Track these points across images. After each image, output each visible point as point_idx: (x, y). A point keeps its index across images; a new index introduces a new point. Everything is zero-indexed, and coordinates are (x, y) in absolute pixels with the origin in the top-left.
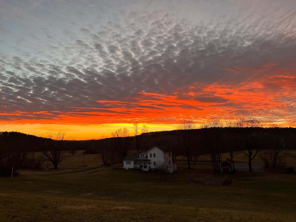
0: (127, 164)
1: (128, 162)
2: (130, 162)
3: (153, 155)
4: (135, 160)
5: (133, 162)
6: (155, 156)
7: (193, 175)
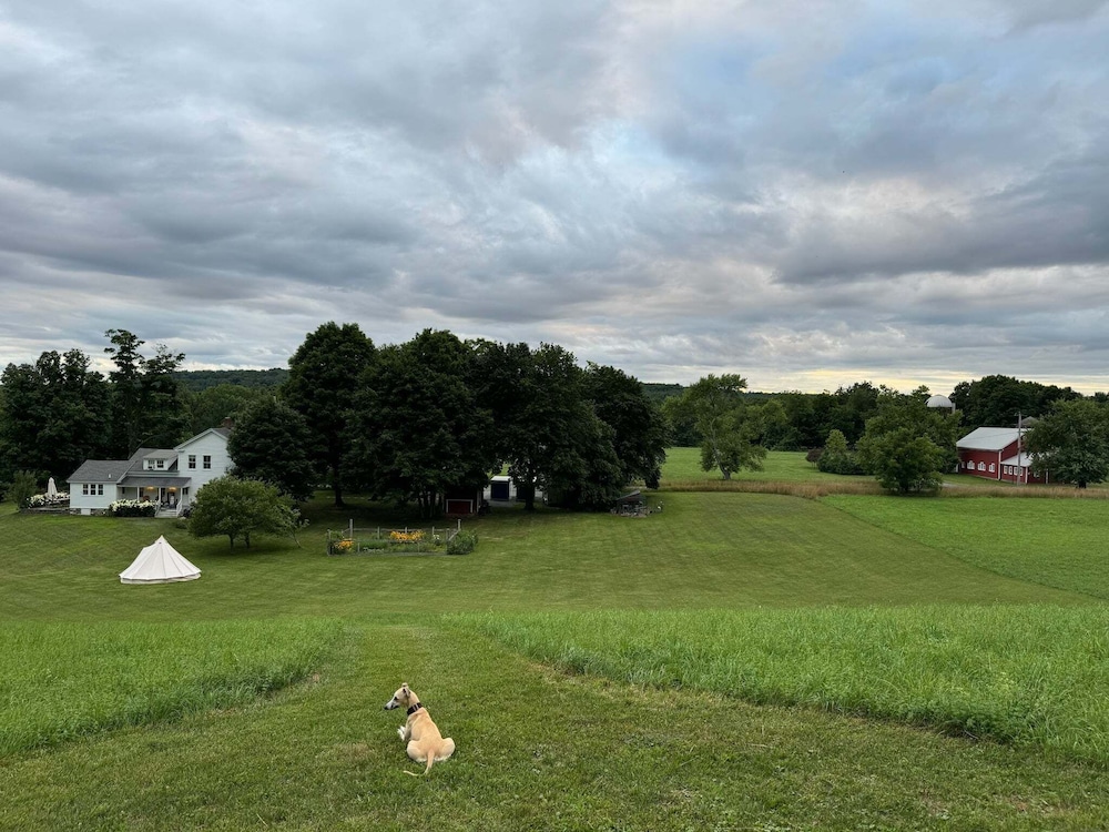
0: (85, 492)
1: (93, 486)
2: (101, 486)
3: (200, 462)
4: (122, 477)
5: (115, 486)
6: (207, 466)
7: (351, 526)
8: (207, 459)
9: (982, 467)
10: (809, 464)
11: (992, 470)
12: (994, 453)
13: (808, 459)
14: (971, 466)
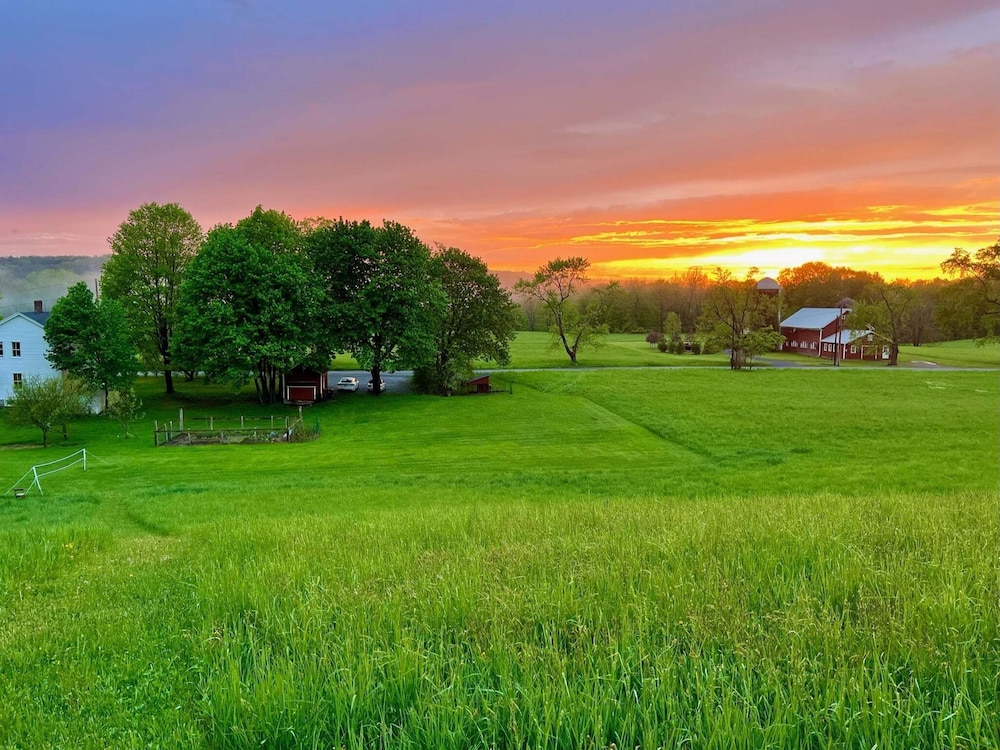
3: (8, 350)
6: (17, 353)
7: (181, 416)
8: (16, 345)
9: (804, 345)
10: (648, 344)
11: (812, 347)
12: (816, 332)
13: (648, 340)
14: (794, 344)
